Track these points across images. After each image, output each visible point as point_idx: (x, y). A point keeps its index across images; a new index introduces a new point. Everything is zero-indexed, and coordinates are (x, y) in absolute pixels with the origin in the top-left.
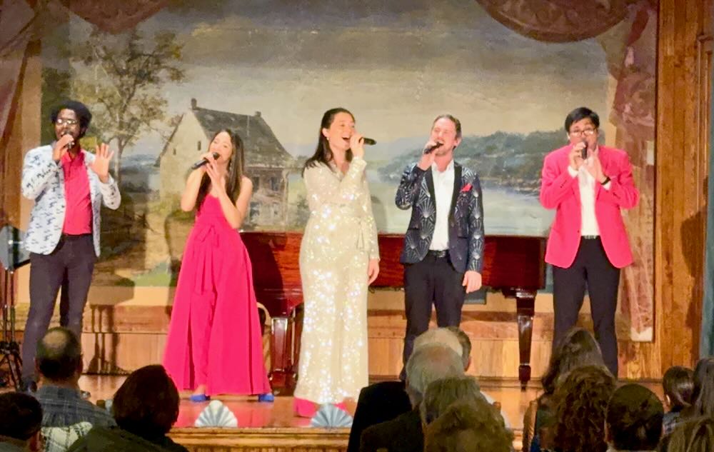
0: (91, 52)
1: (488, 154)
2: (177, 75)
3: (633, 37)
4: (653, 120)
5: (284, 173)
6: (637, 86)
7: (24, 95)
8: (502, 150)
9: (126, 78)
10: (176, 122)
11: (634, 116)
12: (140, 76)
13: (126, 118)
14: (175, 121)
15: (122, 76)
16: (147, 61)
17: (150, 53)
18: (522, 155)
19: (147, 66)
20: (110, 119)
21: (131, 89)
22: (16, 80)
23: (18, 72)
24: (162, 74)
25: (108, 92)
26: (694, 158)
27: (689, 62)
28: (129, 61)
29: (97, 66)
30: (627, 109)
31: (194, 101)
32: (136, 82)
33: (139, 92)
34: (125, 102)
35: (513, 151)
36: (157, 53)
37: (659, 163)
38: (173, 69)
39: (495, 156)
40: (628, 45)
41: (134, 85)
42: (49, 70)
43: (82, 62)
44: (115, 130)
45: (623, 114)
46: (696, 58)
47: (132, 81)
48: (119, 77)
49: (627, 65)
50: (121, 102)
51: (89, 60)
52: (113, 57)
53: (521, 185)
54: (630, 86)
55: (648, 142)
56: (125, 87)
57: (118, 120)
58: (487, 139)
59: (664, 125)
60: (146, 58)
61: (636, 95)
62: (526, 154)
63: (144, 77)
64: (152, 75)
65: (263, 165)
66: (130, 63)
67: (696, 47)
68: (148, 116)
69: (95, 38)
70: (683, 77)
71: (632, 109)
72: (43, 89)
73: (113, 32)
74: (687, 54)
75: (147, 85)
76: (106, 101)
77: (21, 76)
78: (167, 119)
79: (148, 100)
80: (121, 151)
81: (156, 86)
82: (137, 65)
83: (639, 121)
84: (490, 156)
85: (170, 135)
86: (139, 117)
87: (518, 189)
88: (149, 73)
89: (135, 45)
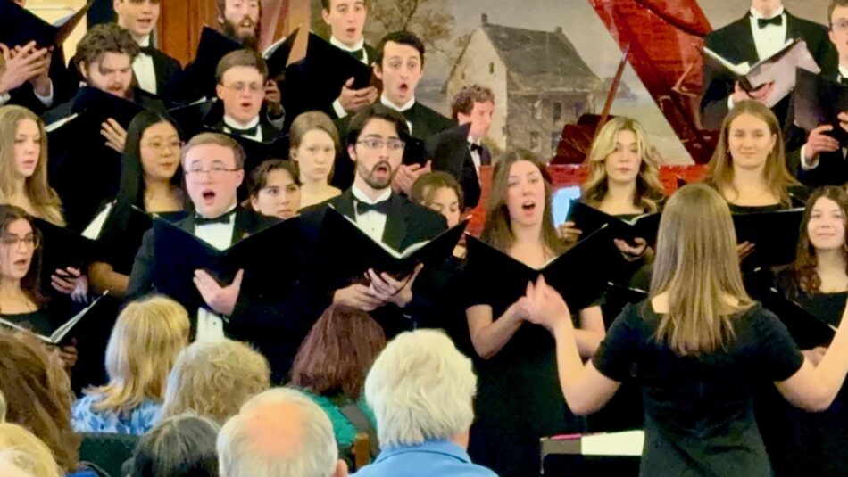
5: (590, 98)
10: (465, 41)
14: (463, 40)
31: (484, 17)
33: (422, 7)
65: (565, 90)
68: (432, 35)
78: (454, 39)
79: (432, 17)
85: (457, 56)
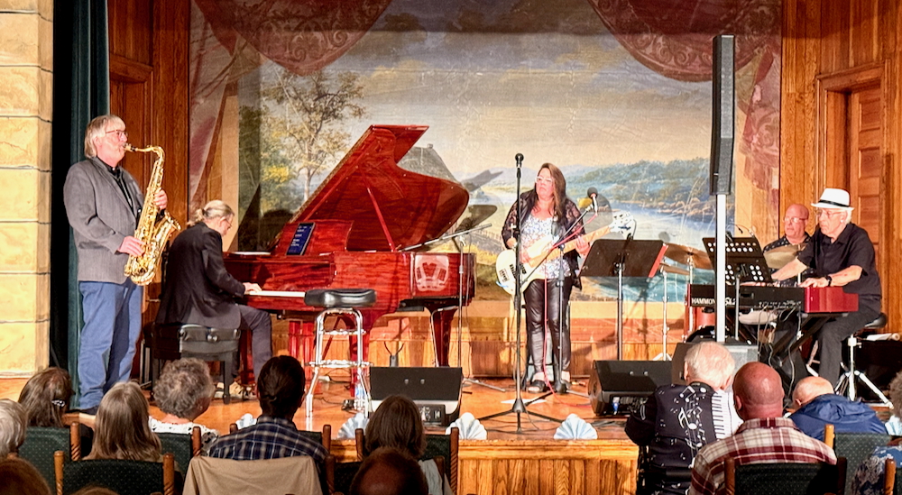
0: (283, 92)
1: (633, 180)
2: (359, 113)
3: (760, 77)
4: (778, 149)
6: (763, 120)
7: (224, 129)
8: (645, 177)
9: (313, 115)
11: (761, 146)
12: (327, 113)
13: (314, 151)
15: (310, 114)
16: (332, 100)
17: (335, 92)
18: (663, 181)
19: (332, 104)
20: (300, 151)
21: (319, 125)
22: (217, 117)
23: (218, 110)
24: (346, 111)
25: (299, 128)
26: (814, 183)
27: (808, 99)
28: (316, 100)
29: (287, 105)
30: (755, 140)
32: (323, 119)
33: (326, 127)
34: (313, 136)
35: (655, 177)
36: (340, 93)
37: (782, 187)
38: (355, 107)
39: (639, 182)
40: (756, 83)
41: (321, 121)
42: (246, 108)
43: (275, 101)
44: (304, 161)
45: (752, 146)
46: (814, 95)
47: (319, 117)
48: (307, 114)
49: (754, 101)
50: (310, 136)
51: (281, 100)
52: (302, 96)
53: (662, 207)
54: (757, 120)
55: (773, 169)
56: (312, 123)
57: (307, 152)
58: (632, 167)
59: (787, 153)
60: (331, 97)
61: (763, 128)
62: (666, 181)
63: (329, 114)
64: (337, 112)
66: (318, 102)
67: (814, 85)
68: (334, 148)
69: (286, 80)
70: (804, 111)
71: (759, 140)
72: (241, 125)
73: (301, 75)
74: (806, 91)
75: (331, 122)
76: (296, 135)
77: (221, 114)
79: (333, 136)
80: (309, 180)
81: (340, 121)
82: (323, 104)
83: (766, 150)
84: (635, 182)
86: (325, 150)
87: (660, 211)
88: (334, 110)
89: (321, 86)
